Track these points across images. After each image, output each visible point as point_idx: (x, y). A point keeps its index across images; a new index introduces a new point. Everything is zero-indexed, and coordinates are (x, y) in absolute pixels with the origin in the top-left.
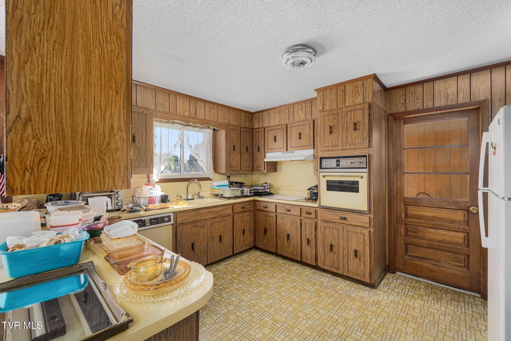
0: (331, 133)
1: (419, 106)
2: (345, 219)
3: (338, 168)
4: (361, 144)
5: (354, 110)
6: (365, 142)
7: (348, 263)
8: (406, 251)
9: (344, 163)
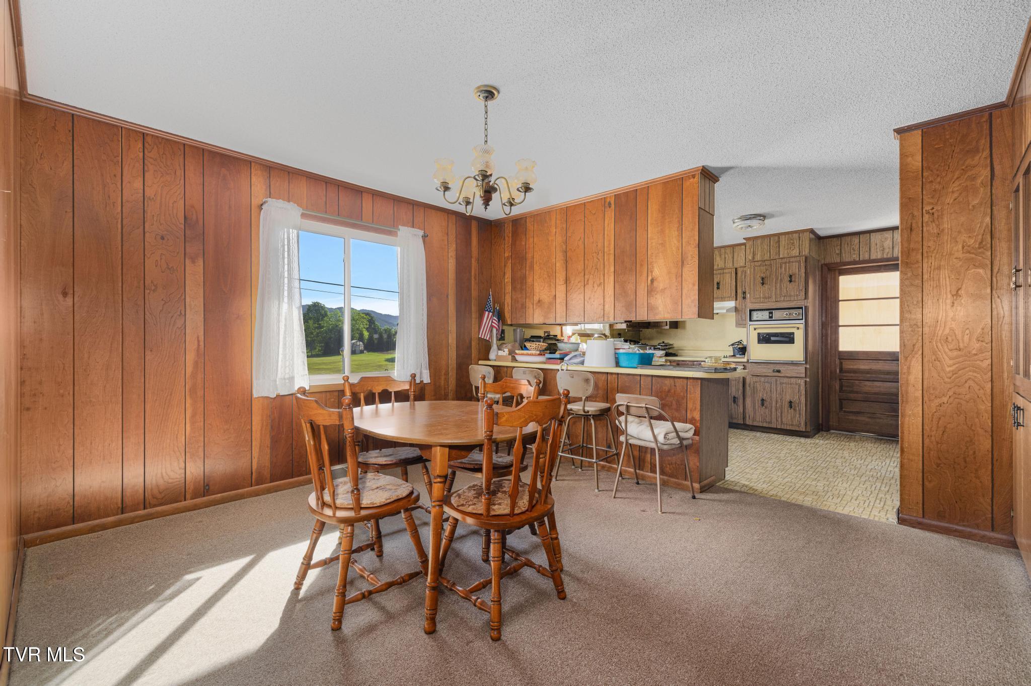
0: (763, 284)
1: (855, 257)
2: (779, 371)
3: (771, 320)
4: (797, 295)
5: (789, 262)
6: (801, 294)
7: (781, 416)
8: (841, 408)
9: (776, 314)
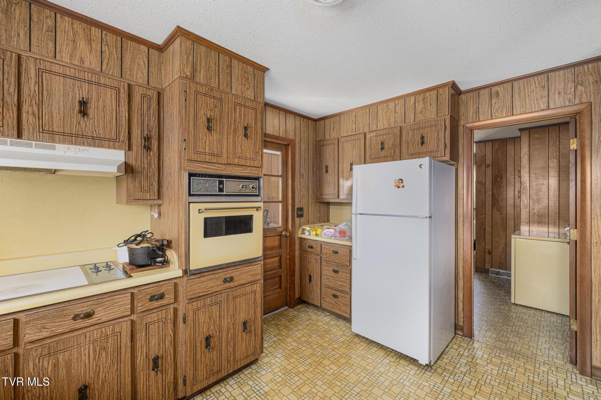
0: (209, 129)
2: (232, 279)
3: (221, 195)
4: (253, 160)
6: (257, 159)
7: (234, 350)
9: (230, 186)
